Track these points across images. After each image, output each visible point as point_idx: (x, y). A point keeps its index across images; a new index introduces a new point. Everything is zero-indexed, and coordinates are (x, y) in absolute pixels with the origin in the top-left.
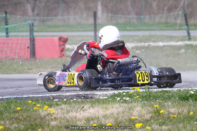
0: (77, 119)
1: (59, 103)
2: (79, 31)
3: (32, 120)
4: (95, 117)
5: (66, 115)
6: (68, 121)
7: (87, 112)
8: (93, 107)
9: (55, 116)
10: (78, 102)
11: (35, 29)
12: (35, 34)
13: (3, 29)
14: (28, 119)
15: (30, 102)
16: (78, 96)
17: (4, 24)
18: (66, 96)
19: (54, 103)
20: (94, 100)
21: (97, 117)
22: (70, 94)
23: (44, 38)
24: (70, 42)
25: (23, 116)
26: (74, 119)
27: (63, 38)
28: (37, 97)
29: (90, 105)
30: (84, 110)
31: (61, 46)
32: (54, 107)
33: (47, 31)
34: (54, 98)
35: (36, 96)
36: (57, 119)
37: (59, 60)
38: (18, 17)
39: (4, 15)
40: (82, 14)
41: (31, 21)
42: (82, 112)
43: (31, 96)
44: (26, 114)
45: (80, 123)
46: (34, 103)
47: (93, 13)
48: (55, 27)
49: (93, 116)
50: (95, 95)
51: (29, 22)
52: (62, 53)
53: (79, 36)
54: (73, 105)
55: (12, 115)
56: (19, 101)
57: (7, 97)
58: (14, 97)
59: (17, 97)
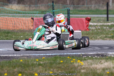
0: (97, 69)
1: (86, 59)
2: (97, 14)
3: (70, 68)
4: (108, 68)
5: (90, 66)
6: (91, 70)
7: (103, 64)
8: (107, 62)
9: (84, 66)
10: (98, 58)
11: (71, 12)
12: (71, 15)
13: (52, 12)
14: (67, 68)
15: (68, 57)
16: (98, 55)
17: (52, 9)
18: (90, 54)
19: (83, 58)
20: (107, 57)
21: (109, 68)
22: (93, 53)
23: (76, 18)
24: (92, 21)
25: (64, 66)
26: (95, 69)
27: (88, 18)
29: (105, 60)
30: (101, 64)
31: (86, 23)
32: (83, 61)
33: (78, 14)
34: (83, 55)
35: (72, 54)
36: (85, 68)
37: (85, 32)
38: (61, 5)
39: (52, 4)
40: (100, 3)
41: (68, 7)
42: (100, 65)
43: (69, 54)
44: (66, 65)
45: (99, 71)
46: (70, 58)
47: (106, 4)
48: (83, 11)
49: (107, 67)
50: (108, 54)
51: (67, 8)
52: (87, 28)
53: (97, 17)
54: (95, 60)
55: (58, 66)
56: (62, 57)
57: (54, 54)
58: (59, 54)
59: (61, 54)
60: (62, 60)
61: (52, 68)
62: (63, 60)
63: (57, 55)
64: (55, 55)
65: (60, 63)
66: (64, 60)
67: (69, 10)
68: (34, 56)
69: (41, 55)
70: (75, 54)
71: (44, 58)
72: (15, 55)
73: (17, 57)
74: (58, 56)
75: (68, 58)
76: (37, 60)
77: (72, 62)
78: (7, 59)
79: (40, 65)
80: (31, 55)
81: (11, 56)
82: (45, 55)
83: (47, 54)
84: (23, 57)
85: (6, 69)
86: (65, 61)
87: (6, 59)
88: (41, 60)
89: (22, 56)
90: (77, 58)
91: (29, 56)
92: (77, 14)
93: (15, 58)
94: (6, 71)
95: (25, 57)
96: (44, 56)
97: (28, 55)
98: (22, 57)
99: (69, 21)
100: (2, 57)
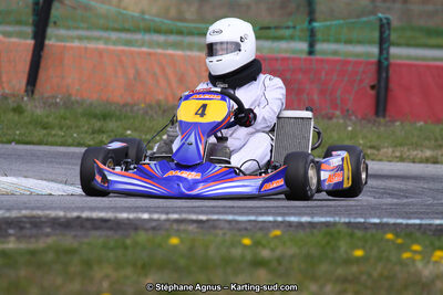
11: (394, 37)
12: (394, 51)
15: (390, 236)
28: (407, 225)
35: (404, 221)
43: (391, 221)
44: (379, 269)
46: (399, 241)
51: (380, 15)
55: (340, 271)
56: (359, 233)
57: (323, 220)
58: (343, 220)
59: (352, 220)
60: (358, 248)
61: (314, 279)
62: (363, 248)
63: (335, 224)
64: (327, 224)
65: (350, 261)
66: (371, 249)
67: (389, 24)
68: (229, 222)
69: (261, 218)
70: (420, 225)
71: (278, 232)
72: (146, 216)
73: (154, 224)
74: (339, 227)
75: (388, 240)
76: (247, 241)
77: (408, 259)
78: (110, 233)
79: (258, 263)
80: (218, 220)
81: (128, 219)
82: (280, 219)
83: (288, 219)
84: (182, 227)
85: (107, 276)
86: (375, 252)
87: (104, 233)
88: (264, 242)
89: (177, 221)
90: (427, 243)
91: (208, 220)
92: (417, 46)
93: (146, 230)
94: (105, 285)
95: (192, 227)
96: (276, 225)
97: (203, 218)
98: (175, 226)
99: (384, 75)
100: (88, 219)
